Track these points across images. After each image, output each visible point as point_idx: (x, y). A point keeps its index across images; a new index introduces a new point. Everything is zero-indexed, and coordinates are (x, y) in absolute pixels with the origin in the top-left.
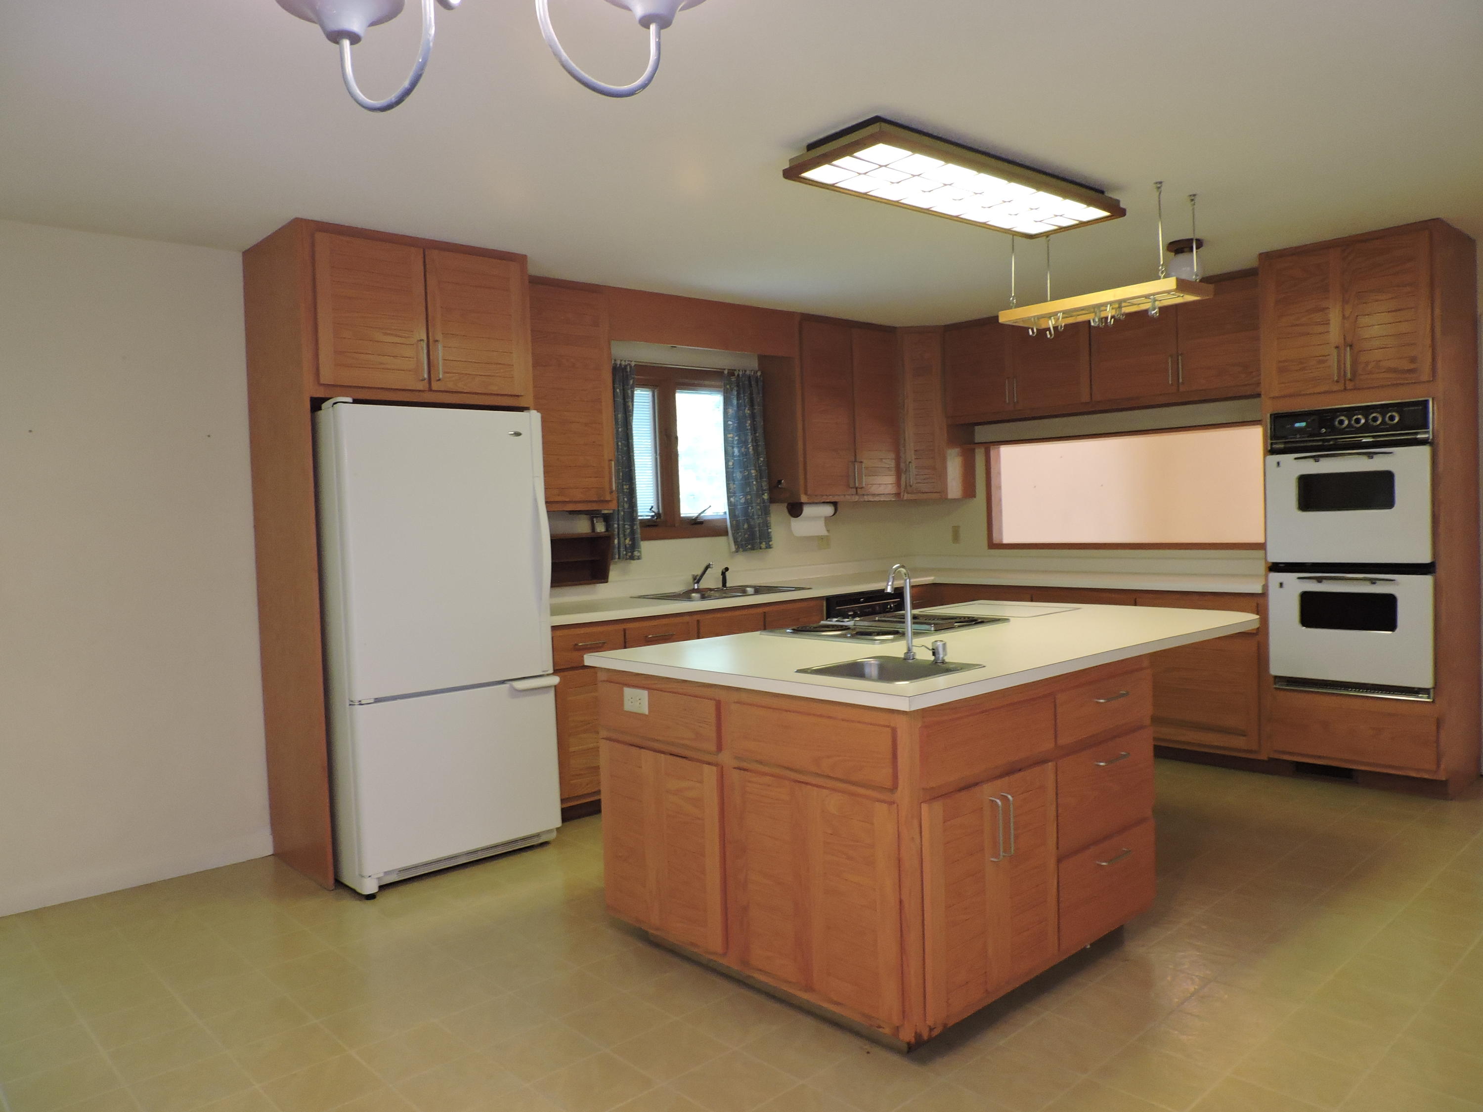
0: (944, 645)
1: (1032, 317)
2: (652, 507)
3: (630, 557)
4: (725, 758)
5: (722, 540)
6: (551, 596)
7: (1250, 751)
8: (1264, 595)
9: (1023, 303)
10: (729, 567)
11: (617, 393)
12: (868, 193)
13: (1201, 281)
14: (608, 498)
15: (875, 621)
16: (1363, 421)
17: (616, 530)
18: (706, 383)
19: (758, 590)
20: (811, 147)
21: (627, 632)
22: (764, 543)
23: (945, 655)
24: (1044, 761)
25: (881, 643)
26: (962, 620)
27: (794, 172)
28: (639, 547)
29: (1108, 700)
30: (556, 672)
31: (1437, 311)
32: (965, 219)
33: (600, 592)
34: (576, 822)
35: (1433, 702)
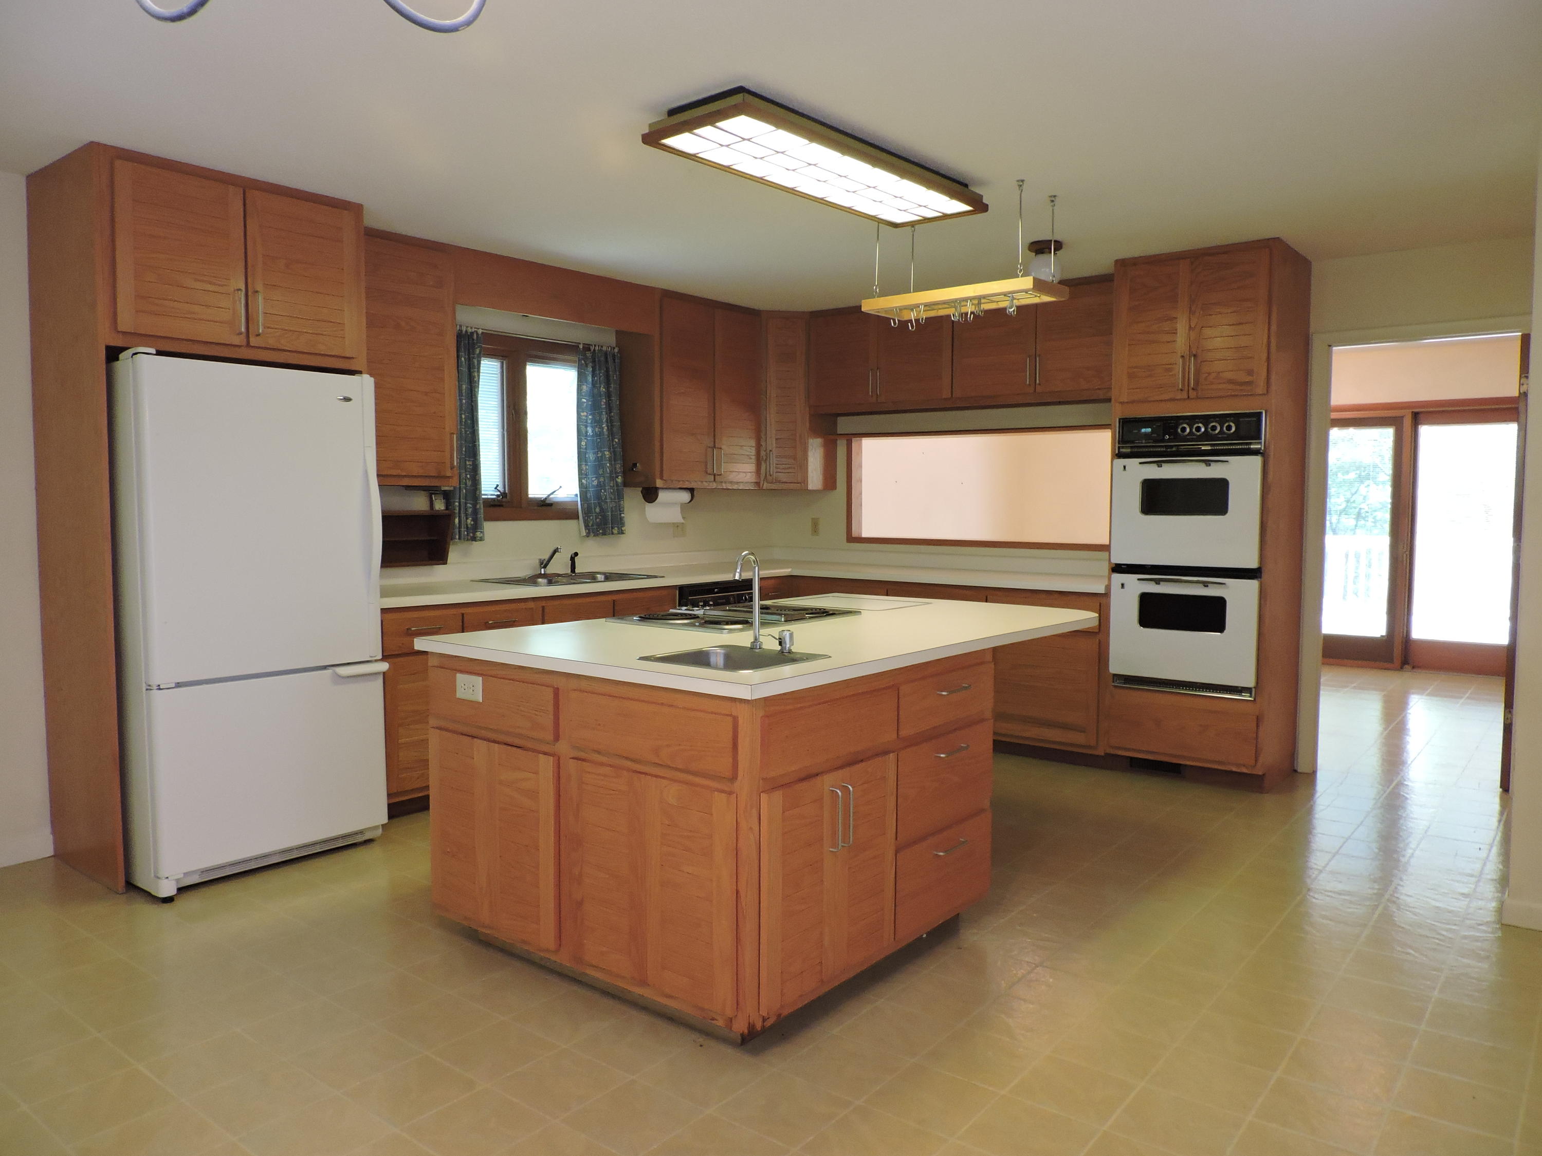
0: (791, 635)
1: (894, 307)
2: (498, 486)
3: (471, 537)
4: (562, 747)
5: (572, 524)
6: (381, 576)
7: (1089, 747)
8: (1107, 595)
9: (886, 292)
10: (578, 552)
11: (462, 362)
12: (731, 167)
13: (1060, 282)
14: (449, 474)
15: (726, 610)
16: (1203, 430)
17: (457, 508)
18: (561, 356)
19: (609, 577)
20: (672, 112)
21: (465, 616)
22: (616, 528)
23: (792, 643)
24: (886, 753)
25: (729, 633)
26: (814, 611)
27: (653, 138)
28: (482, 528)
29: (951, 692)
30: (385, 658)
31: (1274, 327)
32: (830, 202)
33: (437, 574)
34: (405, 819)
35: (1255, 699)
